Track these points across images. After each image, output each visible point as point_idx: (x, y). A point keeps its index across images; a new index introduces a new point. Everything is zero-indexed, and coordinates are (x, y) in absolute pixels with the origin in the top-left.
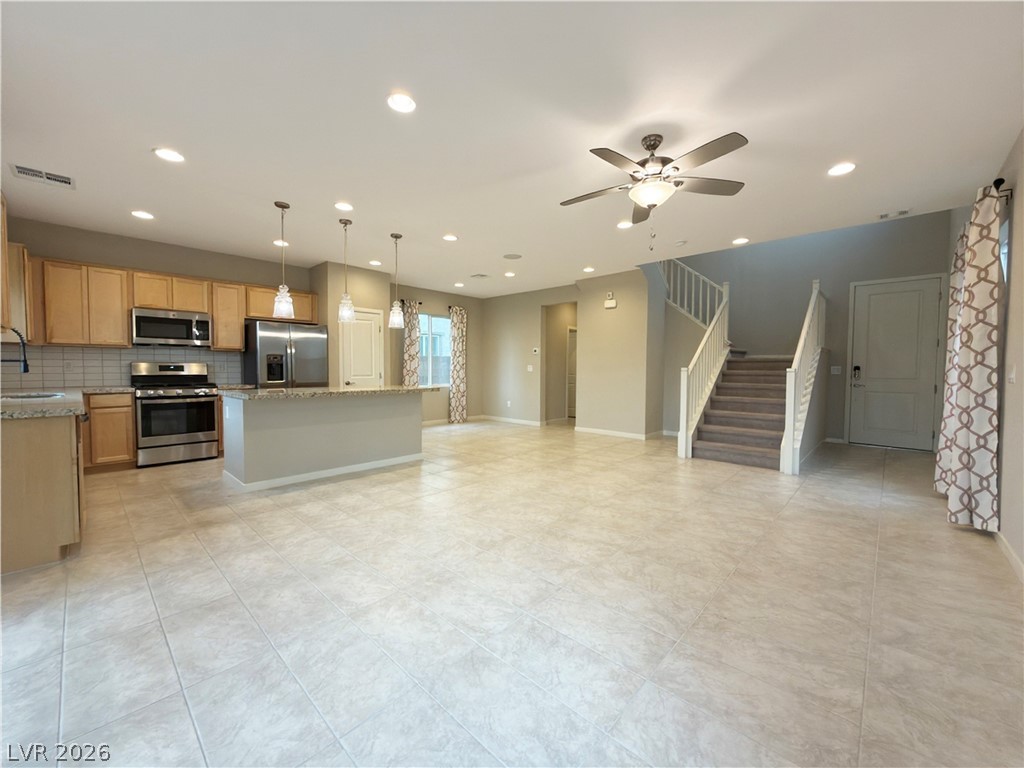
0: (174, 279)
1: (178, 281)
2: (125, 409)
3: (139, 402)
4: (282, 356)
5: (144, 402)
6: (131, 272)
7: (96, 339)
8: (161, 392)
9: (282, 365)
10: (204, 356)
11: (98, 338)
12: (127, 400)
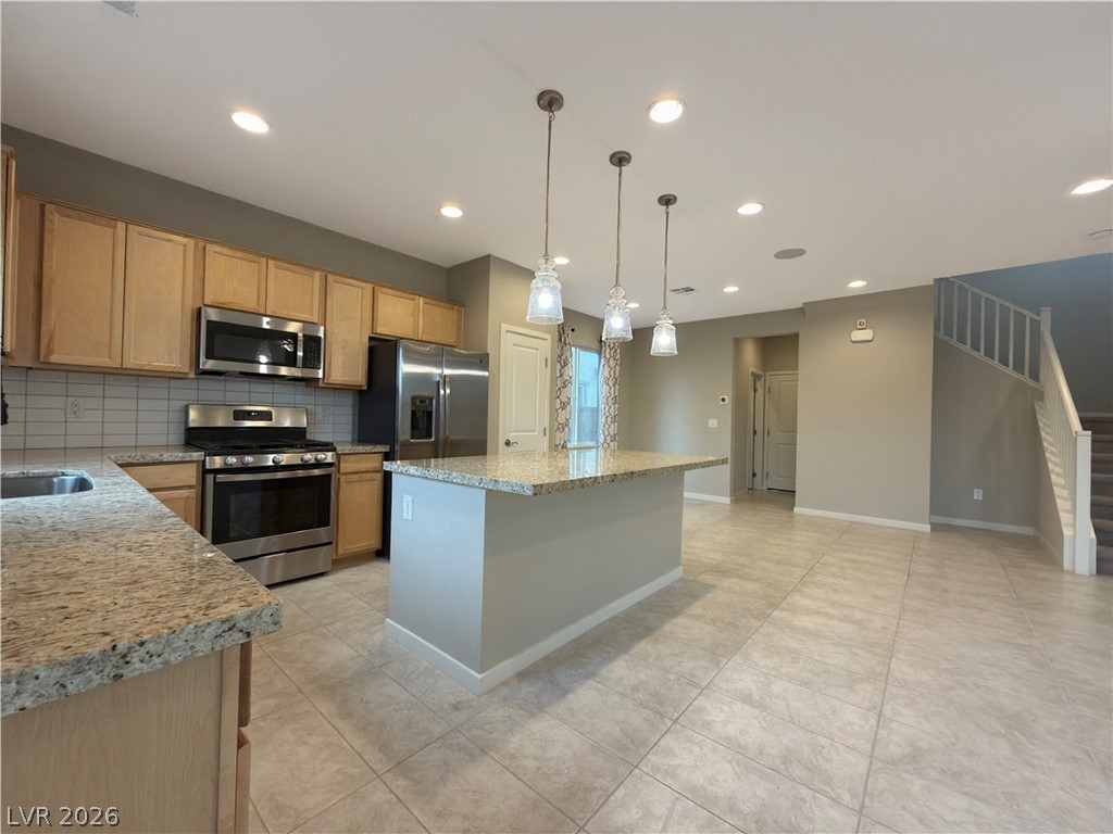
0: (271, 262)
1: (277, 267)
2: (185, 493)
3: (210, 478)
4: (431, 399)
5: (221, 478)
6: (201, 244)
7: (134, 360)
8: (249, 459)
9: (430, 413)
10: (300, 395)
11: (137, 359)
12: (189, 475)
